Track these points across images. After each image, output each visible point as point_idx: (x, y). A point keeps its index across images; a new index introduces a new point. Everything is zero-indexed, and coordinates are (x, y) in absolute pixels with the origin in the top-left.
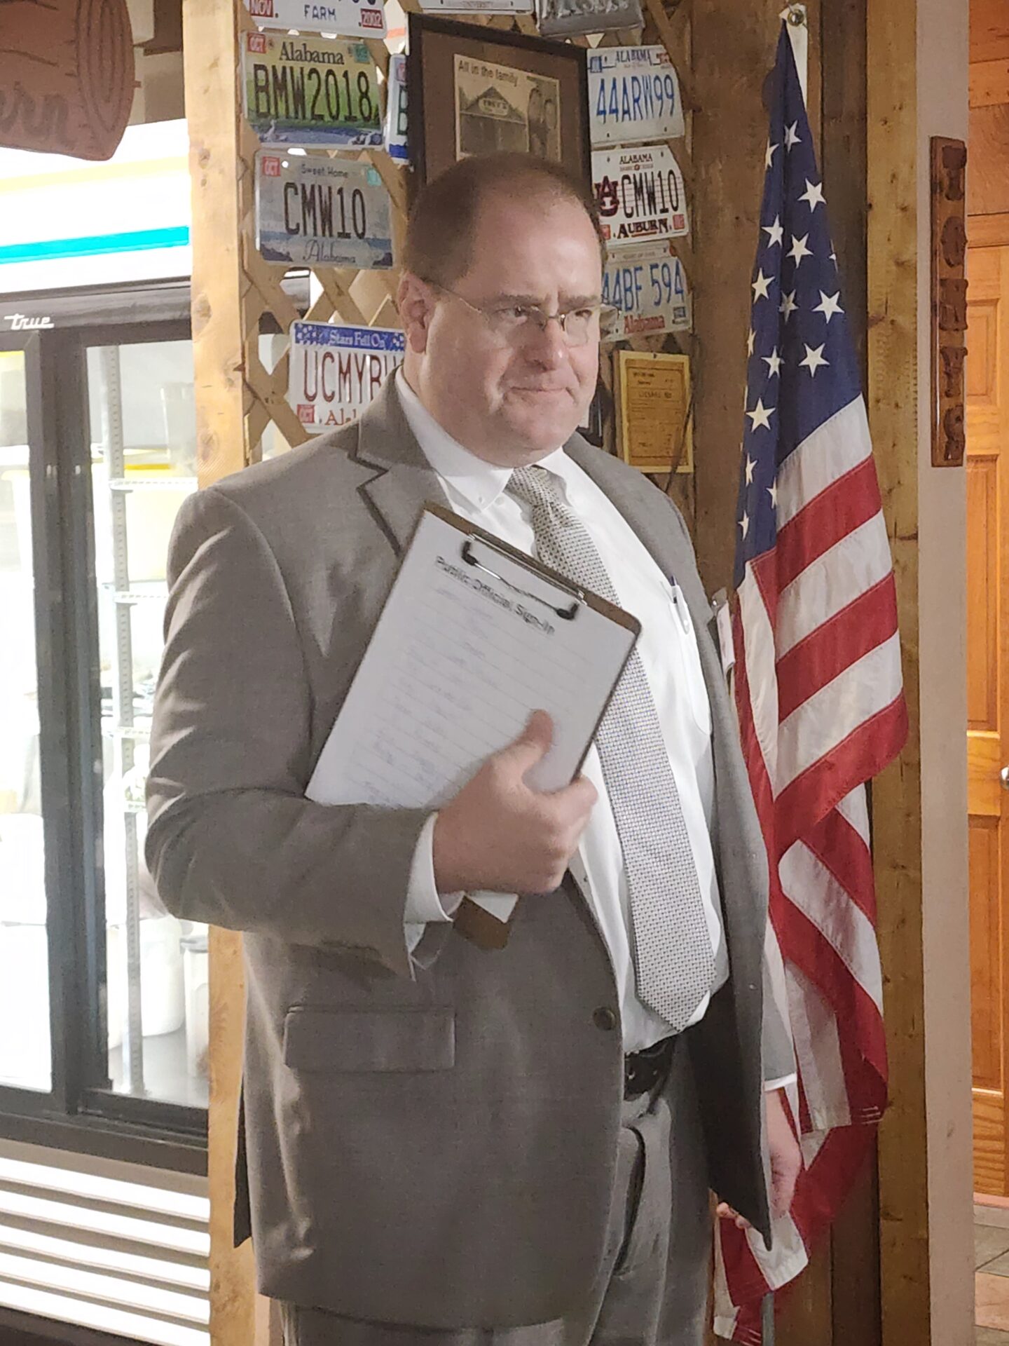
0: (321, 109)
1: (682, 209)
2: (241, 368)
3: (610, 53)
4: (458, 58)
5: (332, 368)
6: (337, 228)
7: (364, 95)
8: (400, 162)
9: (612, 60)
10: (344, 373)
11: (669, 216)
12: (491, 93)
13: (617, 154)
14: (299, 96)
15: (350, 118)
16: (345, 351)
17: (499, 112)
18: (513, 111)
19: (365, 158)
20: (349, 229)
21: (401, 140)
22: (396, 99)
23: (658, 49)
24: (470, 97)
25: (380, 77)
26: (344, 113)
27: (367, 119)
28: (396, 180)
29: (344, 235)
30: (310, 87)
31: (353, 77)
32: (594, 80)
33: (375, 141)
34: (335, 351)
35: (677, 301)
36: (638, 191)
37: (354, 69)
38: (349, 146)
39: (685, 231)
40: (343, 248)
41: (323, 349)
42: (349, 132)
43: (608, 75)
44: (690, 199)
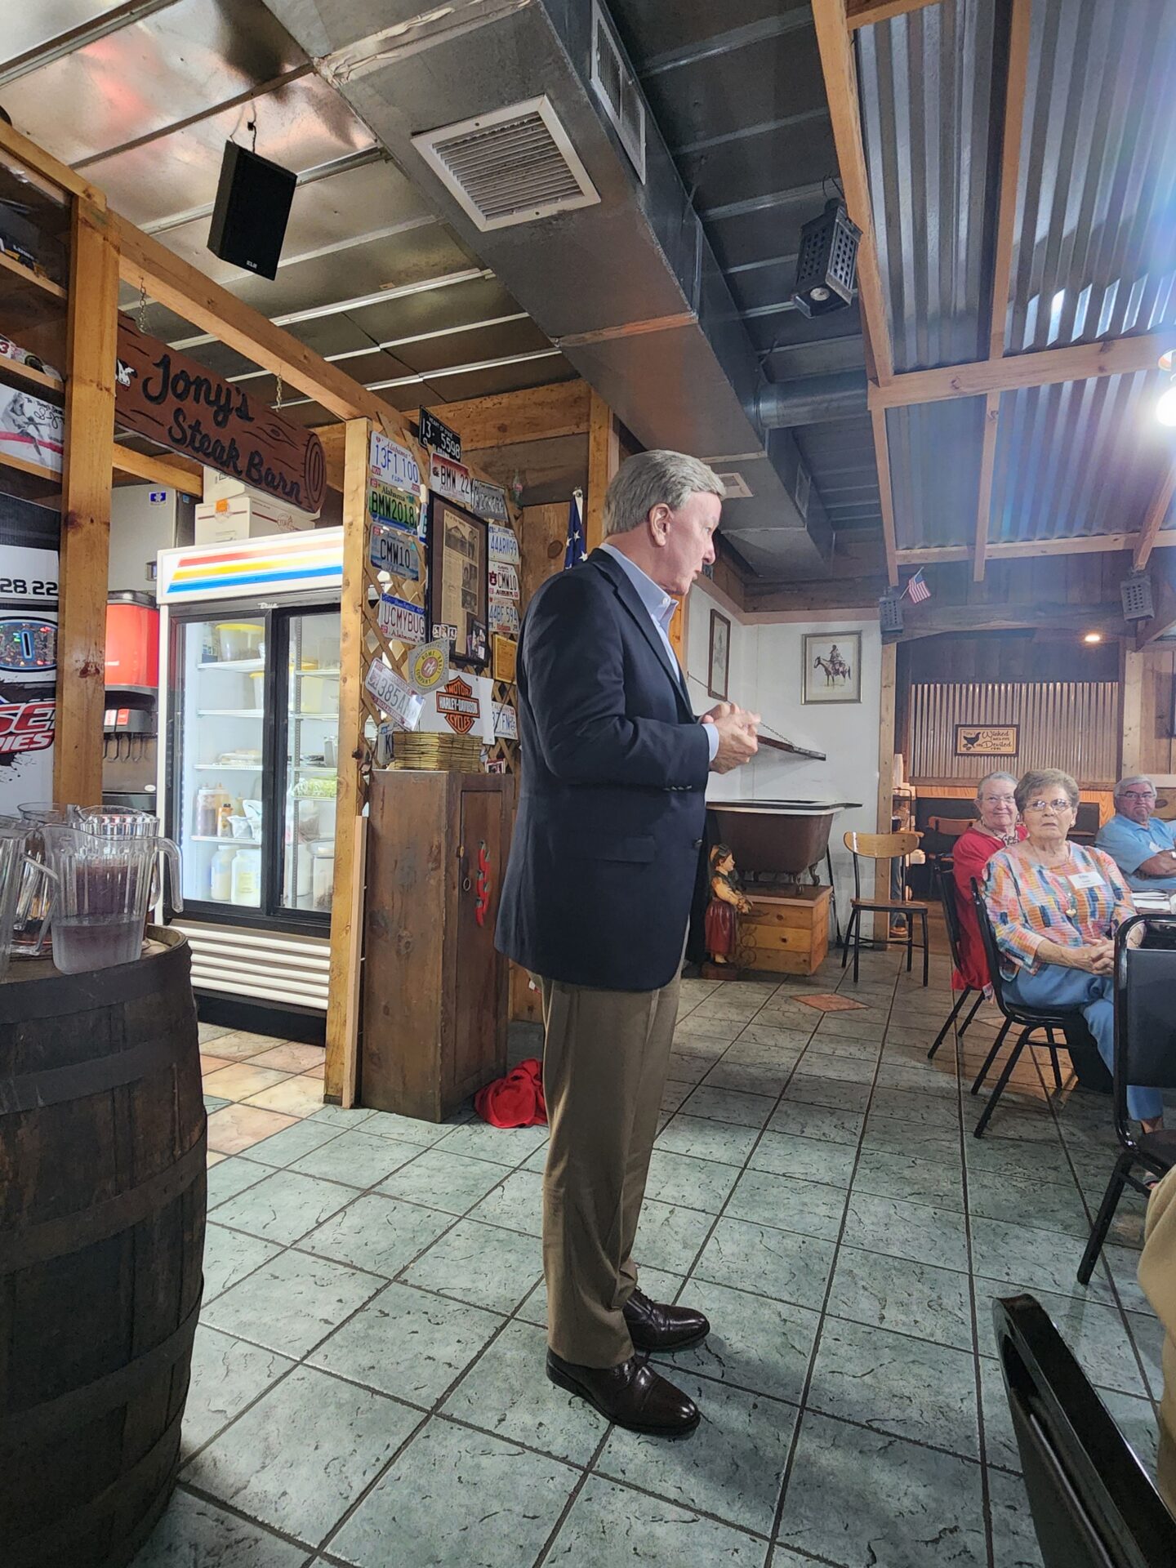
0: (396, 516)
1: (517, 590)
2: (361, 606)
3: (496, 527)
4: (446, 511)
5: (395, 614)
6: (399, 562)
7: (412, 515)
8: (424, 544)
9: (497, 530)
10: (399, 617)
11: (513, 591)
12: (456, 527)
13: (497, 564)
14: (388, 508)
15: (406, 522)
16: (400, 609)
17: (458, 535)
18: (463, 537)
19: (410, 539)
20: (404, 563)
21: (424, 536)
22: (423, 520)
23: (511, 531)
24: (450, 527)
25: (418, 511)
26: (404, 520)
27: (412, 525)
28: (421, 550)
29: (401, 565)
30: (392, 507)
31: (408, 507)
32: (490, 535)
33: (415, 533)
34: (396, 607)
35: (515, 622)
36: (503, 579)
37: (409, 505)
38: (405, 532)
39: (518, 598)
40: (401, 570)
41: (393, 606)
42: (406, 528)
43: (496, 535)
44: (520, 588)
